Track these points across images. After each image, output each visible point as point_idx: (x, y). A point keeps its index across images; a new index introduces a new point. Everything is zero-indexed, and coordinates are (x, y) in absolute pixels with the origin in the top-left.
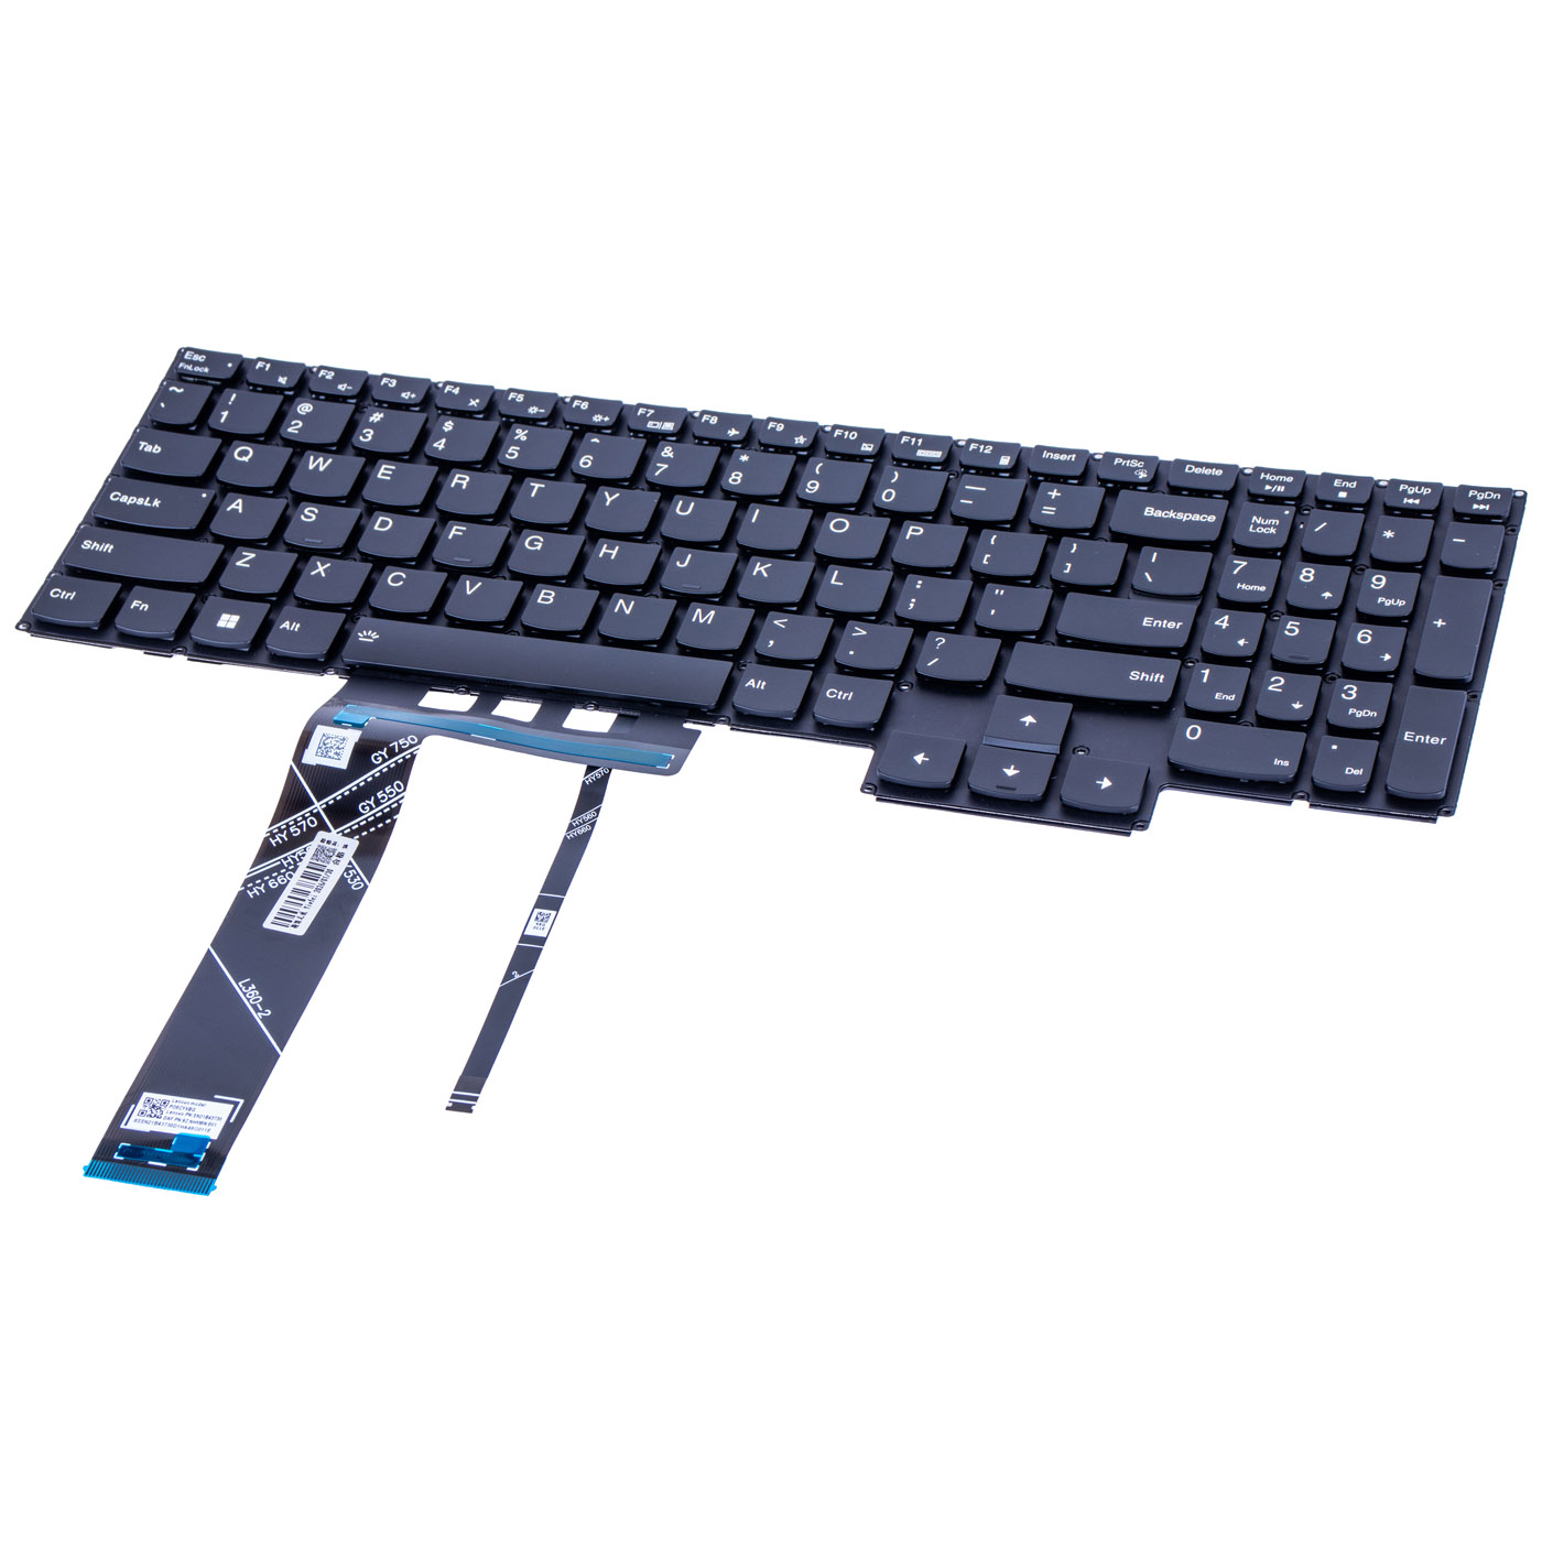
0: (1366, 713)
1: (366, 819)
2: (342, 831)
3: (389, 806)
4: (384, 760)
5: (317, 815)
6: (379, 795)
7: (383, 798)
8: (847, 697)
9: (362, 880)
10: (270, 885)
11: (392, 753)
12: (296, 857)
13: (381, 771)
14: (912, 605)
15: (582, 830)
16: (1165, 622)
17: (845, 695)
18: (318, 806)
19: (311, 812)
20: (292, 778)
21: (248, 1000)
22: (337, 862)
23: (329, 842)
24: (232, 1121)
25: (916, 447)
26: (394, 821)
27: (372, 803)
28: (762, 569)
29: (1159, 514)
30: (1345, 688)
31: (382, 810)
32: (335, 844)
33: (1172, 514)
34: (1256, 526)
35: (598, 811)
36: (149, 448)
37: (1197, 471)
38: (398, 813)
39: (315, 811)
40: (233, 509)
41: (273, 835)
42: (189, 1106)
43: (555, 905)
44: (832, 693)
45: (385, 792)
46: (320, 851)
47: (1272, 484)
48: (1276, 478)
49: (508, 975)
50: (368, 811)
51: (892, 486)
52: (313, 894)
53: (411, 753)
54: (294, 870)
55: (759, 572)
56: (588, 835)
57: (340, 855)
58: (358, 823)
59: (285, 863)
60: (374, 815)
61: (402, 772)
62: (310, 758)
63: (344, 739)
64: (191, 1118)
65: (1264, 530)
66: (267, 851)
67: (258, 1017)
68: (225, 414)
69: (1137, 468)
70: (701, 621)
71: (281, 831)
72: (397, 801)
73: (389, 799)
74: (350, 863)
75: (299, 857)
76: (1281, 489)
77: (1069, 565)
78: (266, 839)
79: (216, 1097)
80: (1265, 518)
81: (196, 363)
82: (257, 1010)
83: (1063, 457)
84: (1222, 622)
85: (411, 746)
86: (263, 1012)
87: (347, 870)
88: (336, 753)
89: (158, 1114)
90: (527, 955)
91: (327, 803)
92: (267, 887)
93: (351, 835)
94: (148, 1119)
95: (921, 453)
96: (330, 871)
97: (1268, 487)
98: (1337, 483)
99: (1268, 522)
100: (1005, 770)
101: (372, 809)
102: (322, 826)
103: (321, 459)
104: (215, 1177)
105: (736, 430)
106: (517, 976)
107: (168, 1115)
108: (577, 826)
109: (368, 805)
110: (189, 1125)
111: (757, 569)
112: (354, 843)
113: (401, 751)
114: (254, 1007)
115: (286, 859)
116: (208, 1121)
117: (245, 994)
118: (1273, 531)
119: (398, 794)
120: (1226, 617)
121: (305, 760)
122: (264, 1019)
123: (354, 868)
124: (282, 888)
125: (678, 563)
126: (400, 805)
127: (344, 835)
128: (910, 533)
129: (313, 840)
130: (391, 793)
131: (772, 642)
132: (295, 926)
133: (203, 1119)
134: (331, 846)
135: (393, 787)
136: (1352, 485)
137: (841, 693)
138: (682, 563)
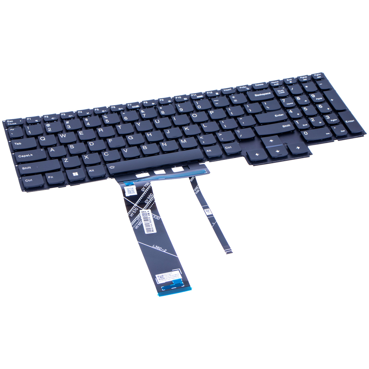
0: (335, 120)
1: (148, 204)
2: (145, 209)
3: (152, 200)
4: (145, 190)
5: (136, 207)
6: (148, 198)
7: (149, 198)
8: (230, 147)
9: (158, 217)
10: (139, 225)
11: (146, 188)
12: (139, 217)
13: (145, 192)
14: (226, 126)
15: (198, 191)
16: (280, 115)
18: (135, 205)
19: (135, 207)
20: (125, 200)
21: (158, 249)
22: (149, 215)
23: (144, 212)
24: (181, 273)
25: (196, 96)
26: (155, 203)
27: (147, 200)
28: (187, 128)
29: (258, 95)
30: (326, 117)
31: (151, 201)
32: (145, 212)
33: (261, 95)
35: (198, 186)
36: (18, 144)
37: (258, 85)
38: (154, 201)
39: (135, 206)
40: (52, 151)
41: (130, 214)
42: (169, 274)
43: (207, 207)
44: (226, 148)
45: (149, 197)
46: (143, 215)
47: (275, 83)
48: (275, 82)
49: (212, 225)
50: (148, 203)
51: (198, 105)
52: (150, 224)
53: (150, 186)
54: (141, 220)
55: (186, 129)
56: (200, 192)
57: (149, 214)
58: (147, 206)
59: (138, 219)
60: (149, 203)
61: (150, 191)
62: (127, 195)
63: (133, 188)
64: (172, 276)
65: (282, 93)
66: (131, 219)
67: (164, 251)
68: (29, 131)
69: (245, 88)
70: (184, 142)
71: (131, 213)
72: (153, 198)
73: (151, 198)
74: (152, 215)
75: (140, 217)
76: (278, 84)
77: (250, 110)
78: (129, 216)
79: (173, 270)
81: (12, 123)
82: (163, 251)
83: (228, 90)
84: (291, 112)
85: (149, 185)
86: (164, 250)
87: (153, 216)
88: (133, 192)
89: (163, 278)
90: (212, 219)
91: (137, 204)
92: (138, 225)
93: (147, 209)
94: (162, 280)
95: (198, 97)
96: (149, 218)
97: (275, 85)
98: (288, 80)
99: (281, 91)
100: (276, 151)
101: (148, 202)
102: (140, 209)
103: (63, 135)
104: (190, 286)
105: (154, 103)
106: (214, 224)
107: (166, 278)
108: (196, 191)
109: (147, 201)
110: (173, 278)
112: (150, 210)
113: (148, 187)
114: (161, 250)
115: (137, 218)
116: (176, 276)
117: (156, 248)
118: (284, 92)
119: (152, 196)
120: (291, 110)
121: (126, 196)
122: (166, 251)
123: (154, 215)
124: (142, 225)
125: (167, 133)
126: (154, 199)
127: (146, 209)
128: (211, 113)
129: (140, 213)
130: (151, 197)
131: (204, 142)
132: (153, 231)
133: (175, 276)
134: (145, 213)
135: (150, 195)
136: (291, 80)
137: (228, 147)
138: (168, 132)
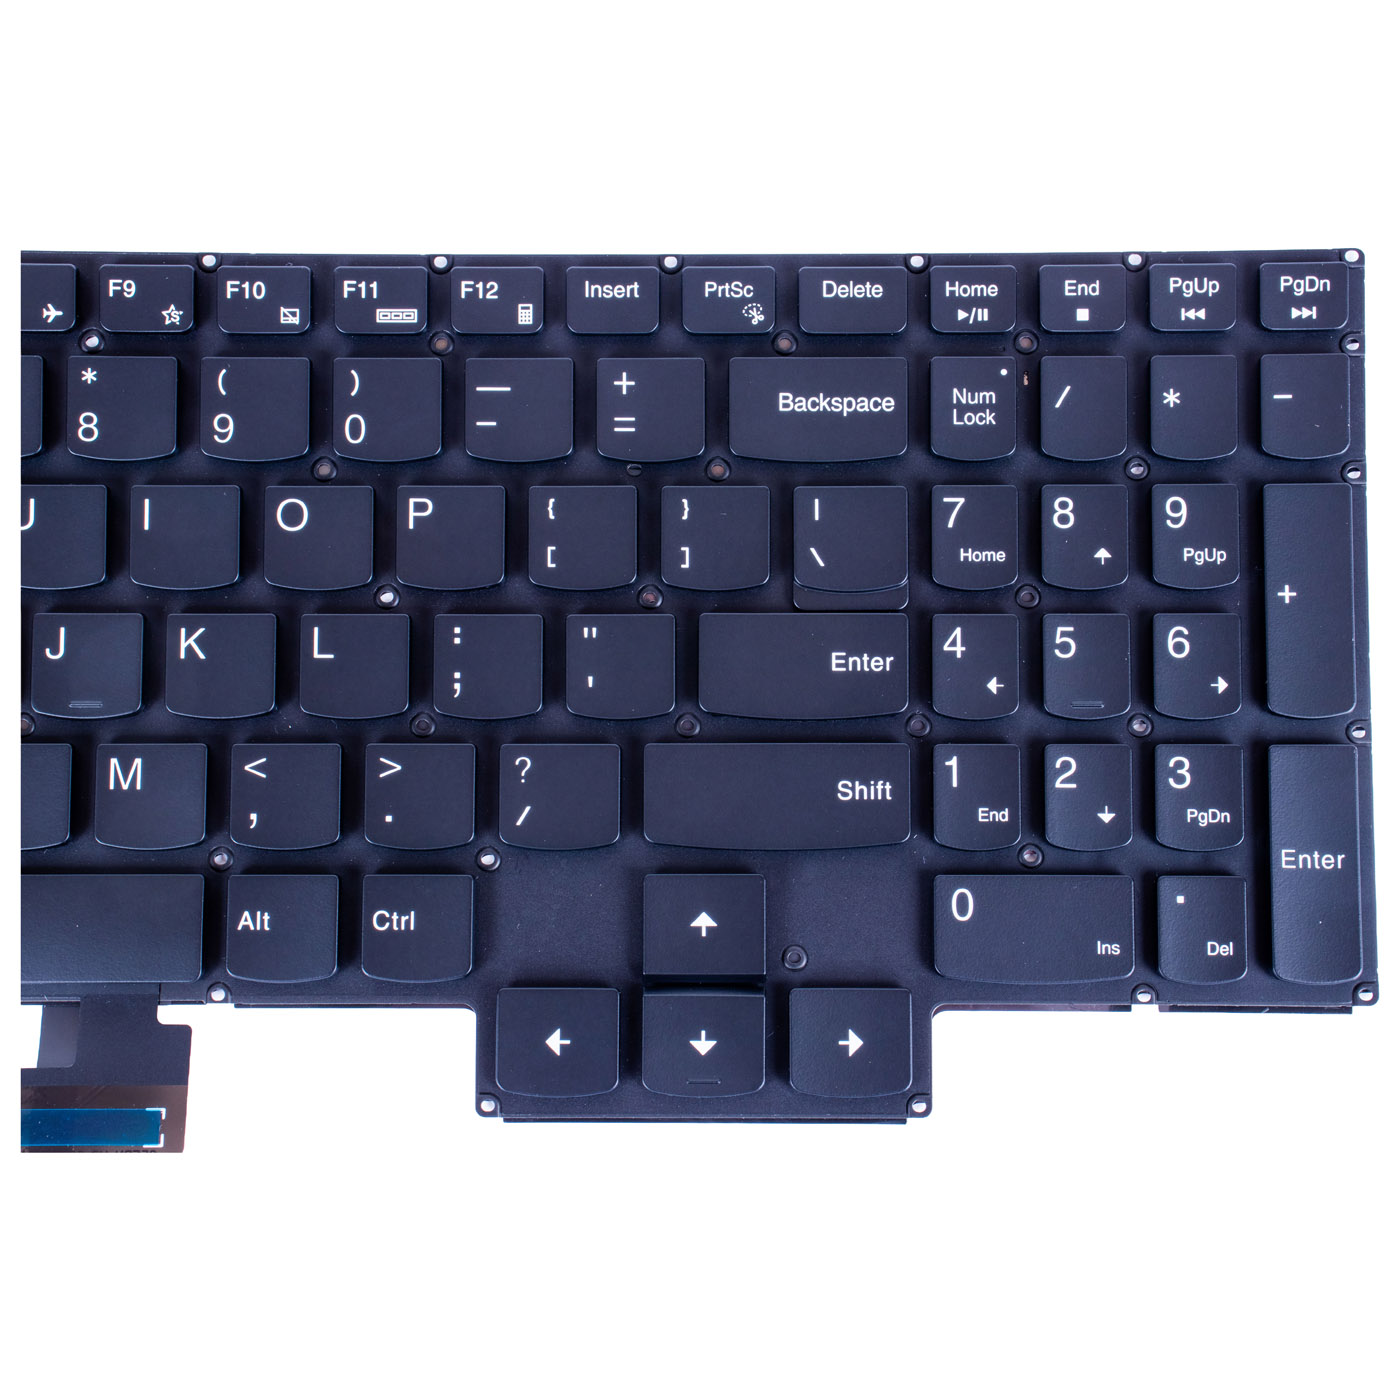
0: (1214, 816)
8: (408, 923)
14: (457, 686)
16: (866, 658)
17: (404, 919)
25: (371, 305)
28: (191, 640)
29: (803, 405)
30: (1172, 764)
33: (823, 403)
34: (963, 409)
37: (842, 291)
44: (382, 920)
47: (969, 304)
48: (971, 290)
51: (355, 405)
55: (189, 649)
65: (975, 419)
69: (744, 301)
70: (125, 787)
76: (983, 315)
77: (686, 549)
80: (973, 390)
83: (619, 292)
84: (953, 644)
95: (385, 316)
97: (962, 315)
98: (1069, 288)
99: (979, 398)
100: (693, 1042)
105: (57, 309)
111: (183, 645)
118: (990, 418)
120: (958, 631)
125: (48, 651)
128: (412, 514)
131: (254, 817)
136: (1093, 289)
137: (395, 917)
138: (55, 651)
